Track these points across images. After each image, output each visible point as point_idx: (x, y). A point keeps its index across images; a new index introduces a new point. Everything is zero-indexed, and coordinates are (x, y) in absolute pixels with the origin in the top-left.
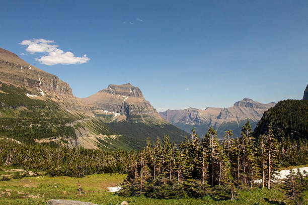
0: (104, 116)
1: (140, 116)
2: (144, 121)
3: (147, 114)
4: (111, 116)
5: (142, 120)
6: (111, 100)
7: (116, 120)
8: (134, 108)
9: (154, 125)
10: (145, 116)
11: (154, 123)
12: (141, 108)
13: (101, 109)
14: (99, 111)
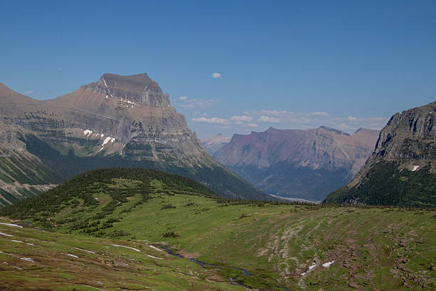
0: (82, 141)
1: (149, 147)
2: (156, 157)
3: (165, 142)
4: (97, 142)
5: (152, 156)
6: (102, 108)
7: (103, 152)
8: (141, 129)
9: (176, 166)
10: (159, 148)
11: (176, 163)
12: (154, 129)
13: (80, 126)
14: (75, 130)
